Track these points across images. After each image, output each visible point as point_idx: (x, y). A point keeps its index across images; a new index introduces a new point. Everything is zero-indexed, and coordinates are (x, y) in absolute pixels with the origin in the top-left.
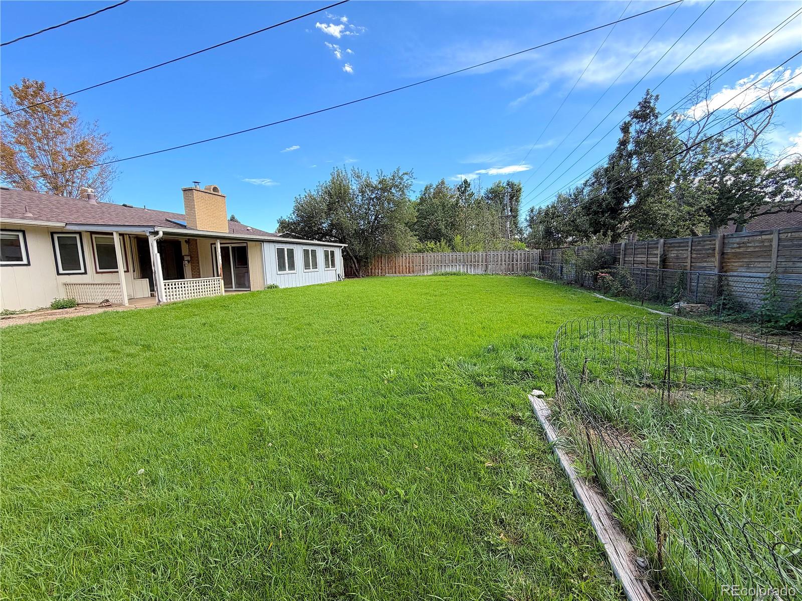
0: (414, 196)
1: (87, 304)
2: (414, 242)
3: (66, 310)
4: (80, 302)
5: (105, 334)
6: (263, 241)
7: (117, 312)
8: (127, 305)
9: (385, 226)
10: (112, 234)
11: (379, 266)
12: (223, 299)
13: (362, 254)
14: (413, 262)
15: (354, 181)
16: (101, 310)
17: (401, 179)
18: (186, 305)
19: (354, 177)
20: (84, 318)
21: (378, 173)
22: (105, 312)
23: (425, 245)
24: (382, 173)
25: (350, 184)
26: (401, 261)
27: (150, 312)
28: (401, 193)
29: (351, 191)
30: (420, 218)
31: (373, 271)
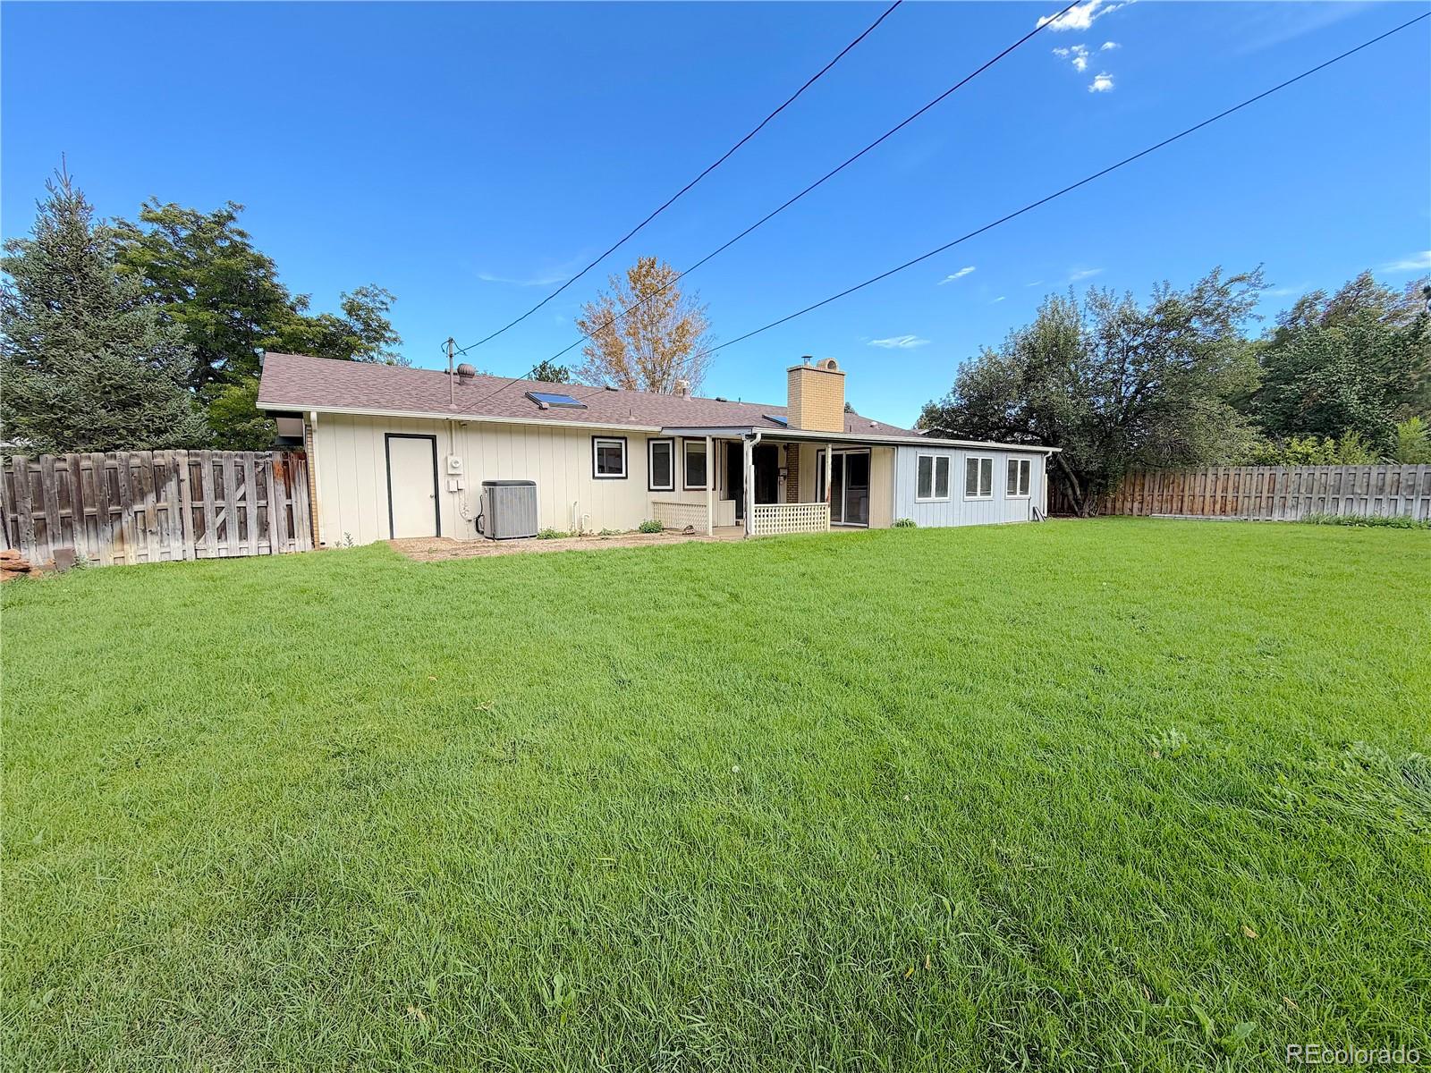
0: (1256, 329)
1: (671, 529)
2: (1249, 440)
3: (652, 534)
4: (665, 527)
5: (690, 571)
6: (897, 445)
7: (702, 544)
8: (711, 534)
9: (1164, 407)
10: (704, 439)
11: (1137, 494)
12: (829, 538)
13: (1094, 467)
14: (1237, 489)
15: (1090, 316)
16: (686, 539)
17: (1223, 292)
18: (780, 542)
19: (1091, 309)
20: (670, 548)
21: (1157, 291)
22: (690, 543)
23: (1283, 447)
24: (1167, 288)
25: (1079, 324)
26: (1202, 484)
27: (737, 547)
28: (1217, 326)
29: (1081, 338)
30: (1270, 380)
31: (1118, 505)
